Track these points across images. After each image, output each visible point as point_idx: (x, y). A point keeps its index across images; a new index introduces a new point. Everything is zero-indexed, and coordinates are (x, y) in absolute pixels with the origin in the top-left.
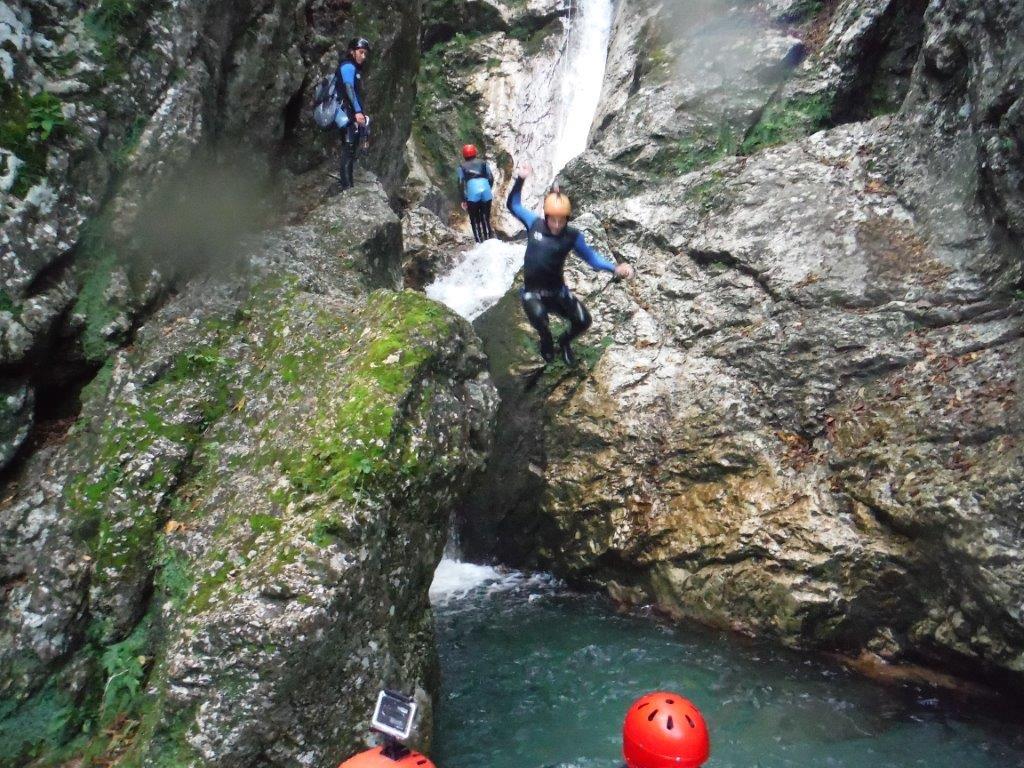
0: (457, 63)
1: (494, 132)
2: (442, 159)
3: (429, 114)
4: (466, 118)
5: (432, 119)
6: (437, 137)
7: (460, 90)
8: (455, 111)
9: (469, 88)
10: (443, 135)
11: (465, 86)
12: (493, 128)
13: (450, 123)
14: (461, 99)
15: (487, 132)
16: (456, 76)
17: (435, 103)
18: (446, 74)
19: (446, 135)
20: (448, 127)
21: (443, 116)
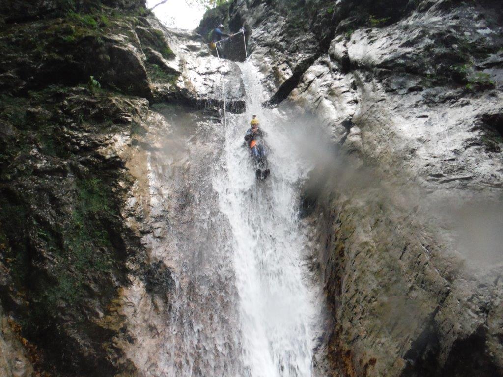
0: (86, 112)
1: (140, 226)
2: (32, 253)
3: (21, 173)
4: (91, 192)
5: (27, 181)
6: (29, 213)
7: (85, 149)
8: (71, 178)
9: (101, 150)
10: (41, 213)
11: (96, 146)
12: (139, 220)
13: (58, 194)
14: (85, 163)
15: (129, 223)
16: (81, 129)
17: (35, 158)
18: (62, 124)
19: (48, 214)
20: (54, 200)
21: (47, 181)
